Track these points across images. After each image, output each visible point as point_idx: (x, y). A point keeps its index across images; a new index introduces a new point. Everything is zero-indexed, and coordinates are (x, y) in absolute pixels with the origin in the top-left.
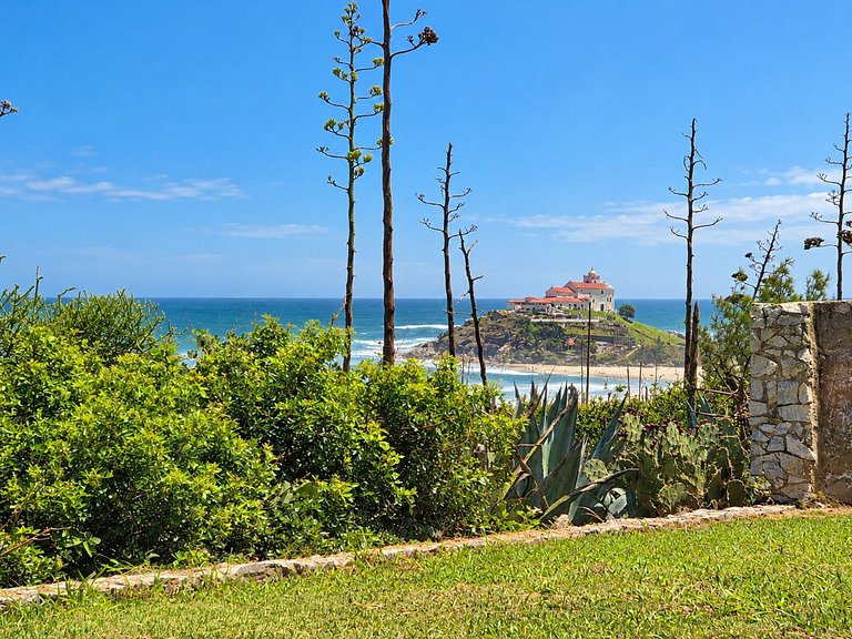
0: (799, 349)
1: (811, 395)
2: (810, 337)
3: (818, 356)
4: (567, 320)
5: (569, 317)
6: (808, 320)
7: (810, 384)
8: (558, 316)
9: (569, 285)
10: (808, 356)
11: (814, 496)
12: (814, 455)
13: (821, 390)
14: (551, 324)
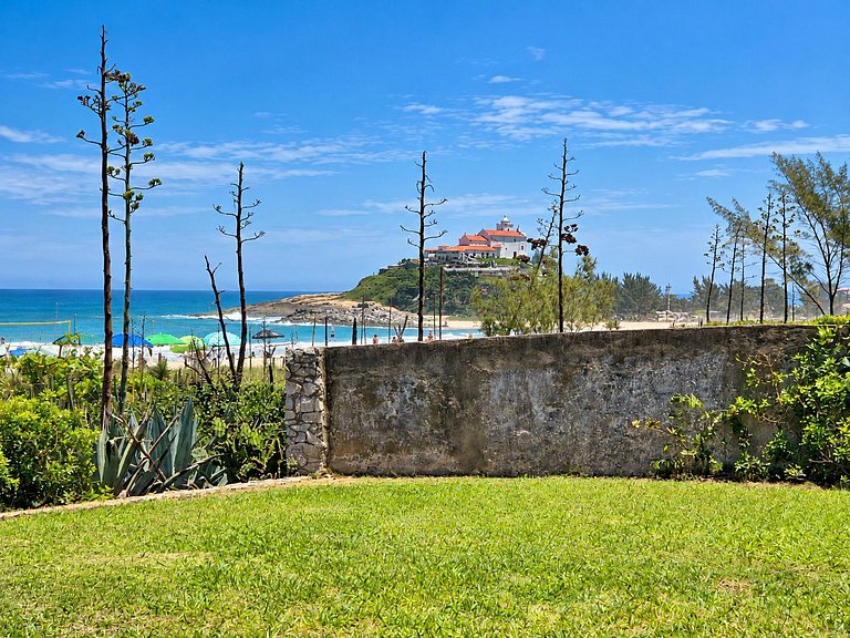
0: (314, 377)
1: (321, 405)
2: (320, 370)
3: (327, 381)
4: (479, 269)
5: (481, 266)
6: (320, 358)
7: (321, 399)
8: (470, 265)
9: (482, 234)
10: (320, 381)
11: (325, 470)
12: (325, 444)
13: (329, 404)
14: (466, 273)
